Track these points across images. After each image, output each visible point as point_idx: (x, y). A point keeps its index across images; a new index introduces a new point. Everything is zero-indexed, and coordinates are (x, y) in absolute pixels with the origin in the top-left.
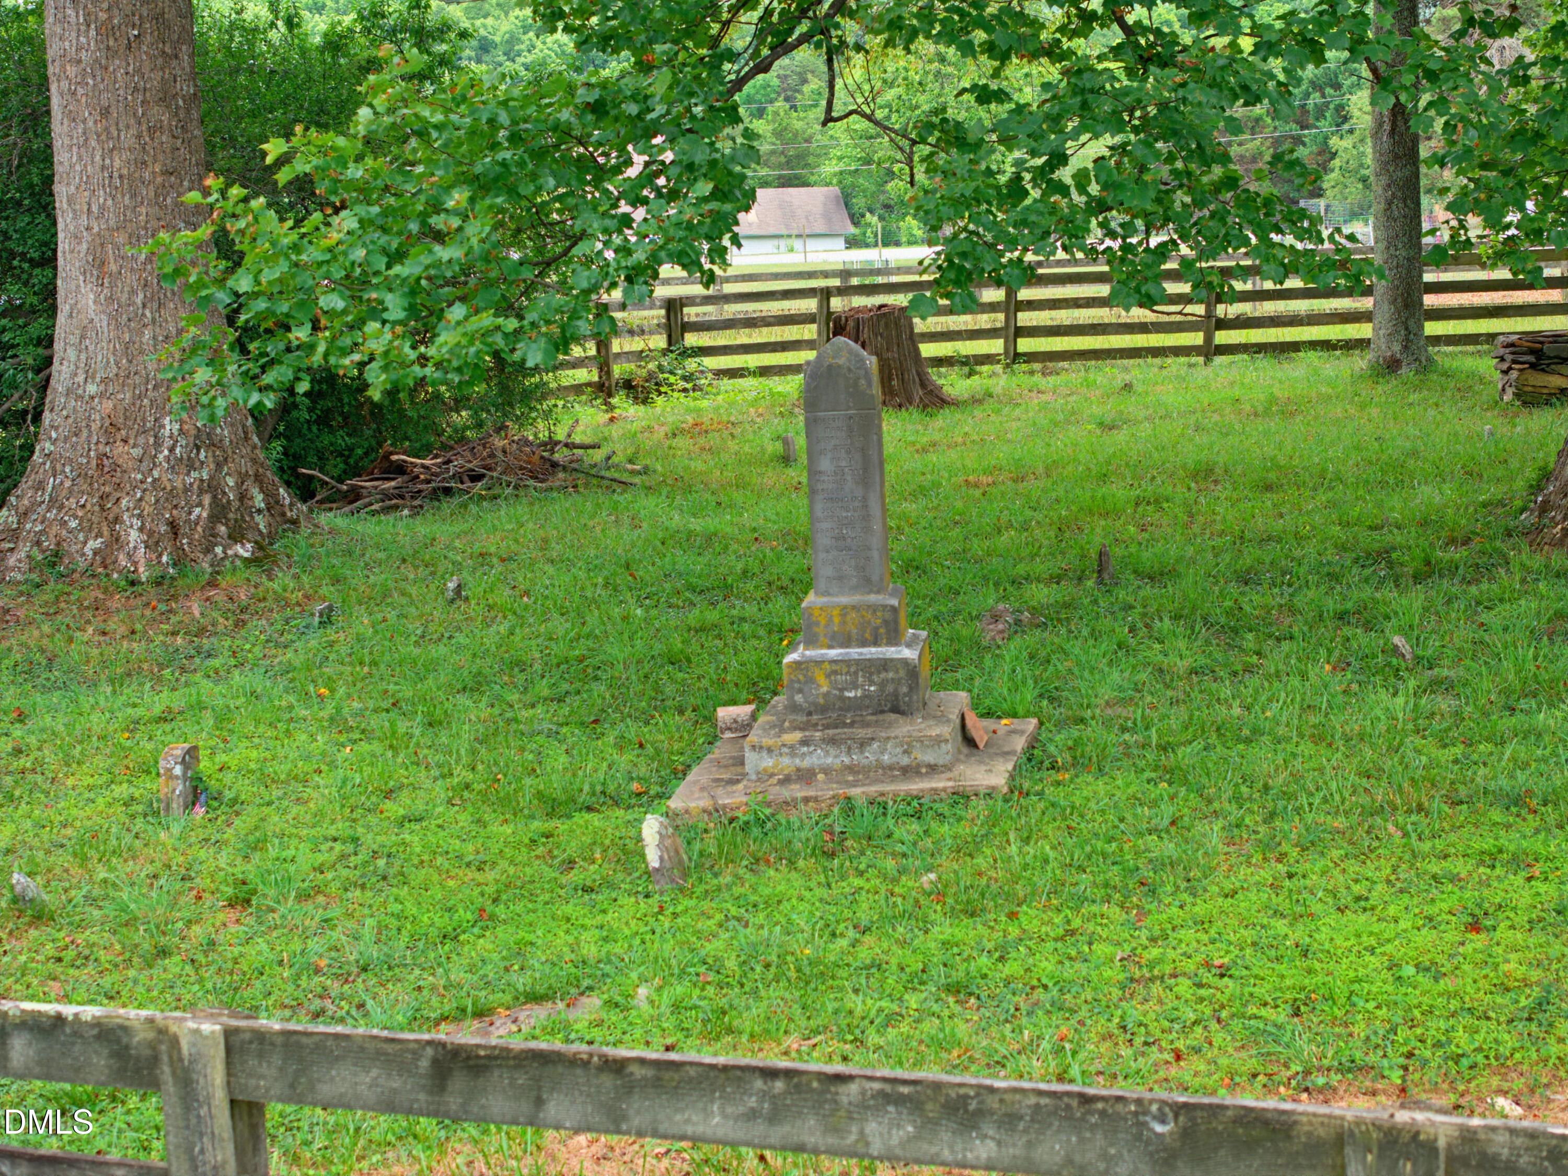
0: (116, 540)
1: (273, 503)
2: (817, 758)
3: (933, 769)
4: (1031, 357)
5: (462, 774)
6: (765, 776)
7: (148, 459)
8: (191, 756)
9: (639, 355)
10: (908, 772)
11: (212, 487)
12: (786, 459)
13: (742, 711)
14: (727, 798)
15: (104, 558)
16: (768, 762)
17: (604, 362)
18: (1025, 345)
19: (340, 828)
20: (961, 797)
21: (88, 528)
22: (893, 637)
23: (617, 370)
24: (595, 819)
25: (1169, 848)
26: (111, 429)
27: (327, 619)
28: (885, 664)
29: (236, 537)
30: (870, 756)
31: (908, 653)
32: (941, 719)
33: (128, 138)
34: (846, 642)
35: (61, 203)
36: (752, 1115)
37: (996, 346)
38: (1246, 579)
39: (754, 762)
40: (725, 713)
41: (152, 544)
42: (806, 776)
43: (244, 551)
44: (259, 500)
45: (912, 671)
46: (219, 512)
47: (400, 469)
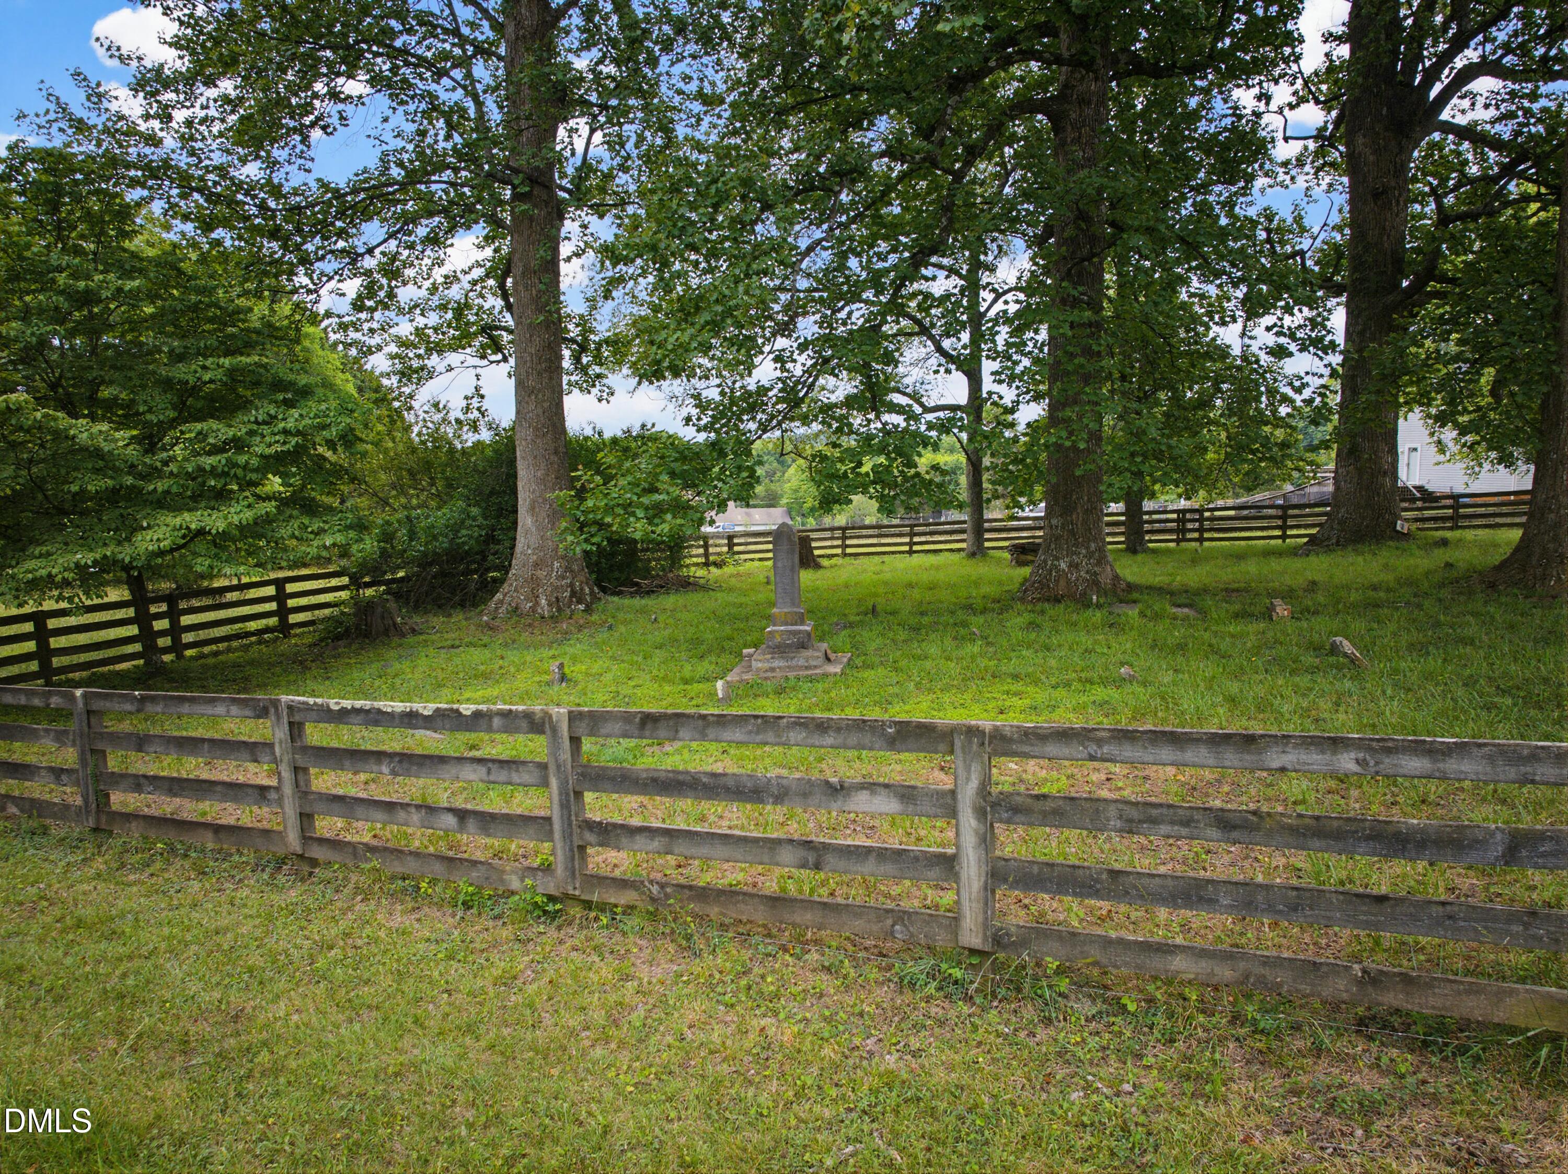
0: (537, 603)
1: (592, 592)
2: (776, 663)
3: (816, 667)
4: (851, 555)
5: (655, 672)
6: (758, 670)
7: (549, 575)
8: (561, 666)
9: (719, 554)
10: (807, 668)
11: (572, 585)
12: (768, 583)
13: (752, 650)
14: (745, 677)
15: (533, 609)
16: (760, 665)
17: (706, 555)
18: (849, 551)
19: (613, 688)
20: (826, 675)
21: (527, 599)
22: (802, 623)
23: (711, 558)
24: (701, 686)
25: (896, 690)
26: (536, 565)
27: (610, 628)
28: (800, 632)
29: (579, 602)
30: (794, 662)
31: (808, 628)
32: (818, 650)
33: (543, 466)
34: (786, 624)
35: (520, 488)
36: (750, 732)
37: (839, 551)
38: (922, 614)
39: (756, 665)
40: (745, 651)
41: (550, 605)
42: (772, 670)
43: (582, 607)
44: (587, 590)
45: (809, 634)
46: (573, 593)
47: (637, 584)
